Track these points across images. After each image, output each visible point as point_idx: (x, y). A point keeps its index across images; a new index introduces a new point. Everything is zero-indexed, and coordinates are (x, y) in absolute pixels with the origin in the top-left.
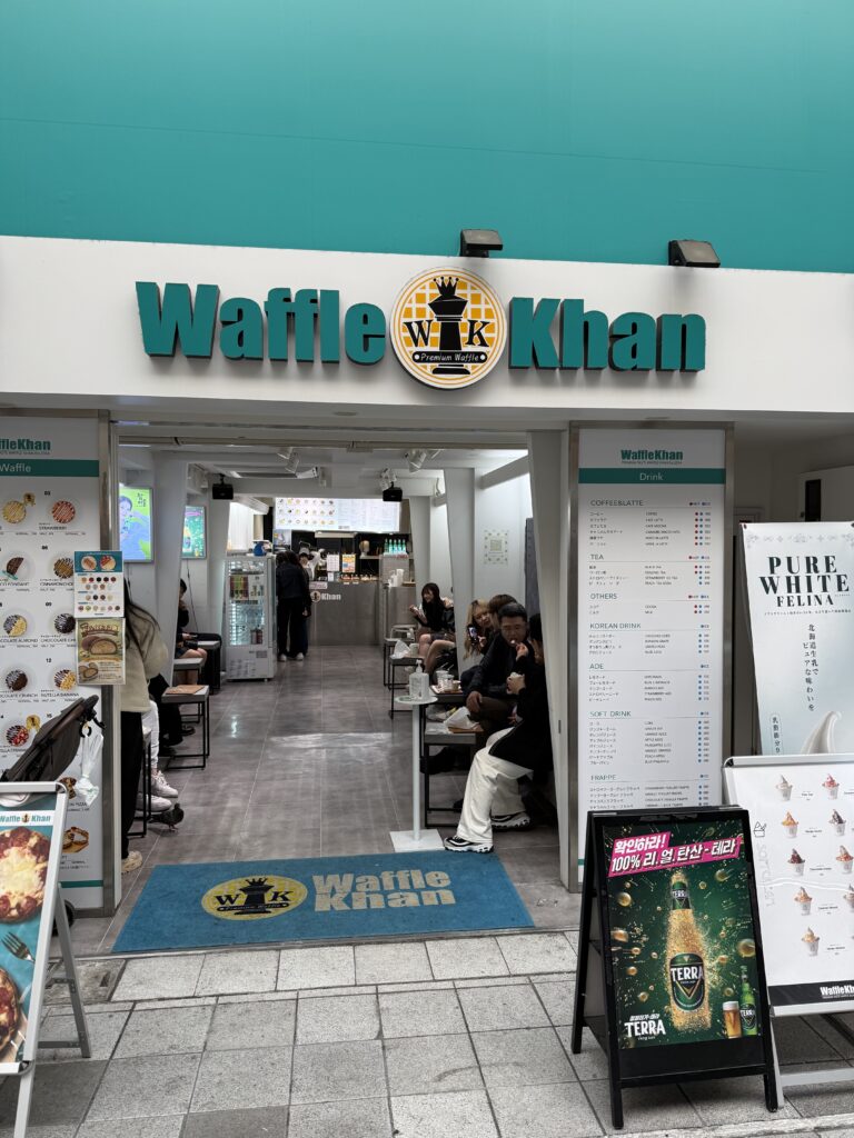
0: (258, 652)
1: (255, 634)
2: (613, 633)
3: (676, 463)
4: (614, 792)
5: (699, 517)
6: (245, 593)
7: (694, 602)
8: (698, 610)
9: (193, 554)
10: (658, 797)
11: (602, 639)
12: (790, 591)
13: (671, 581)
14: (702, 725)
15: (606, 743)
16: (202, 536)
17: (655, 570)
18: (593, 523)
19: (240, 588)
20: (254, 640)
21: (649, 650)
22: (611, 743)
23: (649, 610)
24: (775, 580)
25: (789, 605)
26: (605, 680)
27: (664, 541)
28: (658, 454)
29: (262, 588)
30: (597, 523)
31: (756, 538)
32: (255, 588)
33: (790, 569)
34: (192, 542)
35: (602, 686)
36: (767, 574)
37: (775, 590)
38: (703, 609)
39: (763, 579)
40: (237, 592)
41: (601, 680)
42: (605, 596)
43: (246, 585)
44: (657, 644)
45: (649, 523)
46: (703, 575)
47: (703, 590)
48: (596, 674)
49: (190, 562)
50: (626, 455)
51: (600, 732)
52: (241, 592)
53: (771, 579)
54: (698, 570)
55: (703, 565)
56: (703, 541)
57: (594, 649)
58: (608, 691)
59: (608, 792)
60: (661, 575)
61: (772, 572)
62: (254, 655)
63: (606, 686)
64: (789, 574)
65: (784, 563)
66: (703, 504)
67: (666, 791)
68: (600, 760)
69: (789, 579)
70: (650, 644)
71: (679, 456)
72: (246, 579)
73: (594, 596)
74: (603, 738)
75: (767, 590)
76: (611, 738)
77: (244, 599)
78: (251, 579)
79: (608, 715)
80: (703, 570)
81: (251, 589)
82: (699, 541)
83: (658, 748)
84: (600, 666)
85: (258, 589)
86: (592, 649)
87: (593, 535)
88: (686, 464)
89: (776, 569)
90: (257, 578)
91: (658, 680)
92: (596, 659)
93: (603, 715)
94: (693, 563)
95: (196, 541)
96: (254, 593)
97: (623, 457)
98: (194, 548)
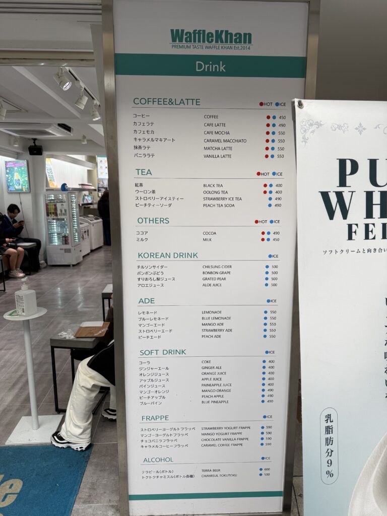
0: (65, 250)
1: (64, 239)
2: (164, 264)
3: (244, 48)
4: (167, 432)
5: (271, 121)
6: (56, 214)
7: (261, 227)
8: (266, 236)
9: (22, 190)
10: (216, 437)
11: (152, 270)
12: (369, 214)
13: (234, 202)
14: (267, 364)
15: (157, 383)
16: (27, 179)
17: (216, 189)
18: (137, 128)
19: (53, 211)
20: (64, 242)
21: (207, 282)
22: (162, 383)
23: (208, 237)
24: (346, 197)
25: (367, 237)
26: (157, 316)
27: (227, 152)
28: (219, 35)
29: (65, 211)
30: (141, 128)
31: (319, 124)
32: (61, 211)
33: (373, 180)
34: (21, 183)
35: (153, 322)
36: (332, 186)
37: (345, 214)
38: (272, 236)
39: (325, 195)
40: (51, 213)
41: (152, 316)
42: (155, 221)
43: (56, 209)
44: (217, 276)
45: (209, 129)
46: (274, 195)
47: (274, 213)
48: (145, 309)
49: (21, 195)
50: (177, 36)
51: (150, 371)
52: (53, 213)
53: (339, 195)
54: (268, 189)
55: (274, 183)
56: (275, 153)
57: (144, 281)
58: (160, 328)
59: (160, 432)
60: (221, 195)
61: (343, 183)
62: (63, 251)
63: (158, 322)
64: (371, 188)
65: (364, 169)
66: (277, 104)
67: (224, 431)
68: (151, 400)
69: (369, 195)
70: (209, 276)
71: (246, 38)
72: (55, 205)
73: (141, 220)
74: (154, 378)
75: (331, 214)
76: (163, 377)
77: (55, 217)
78: (59, 206)
79: (160, 353)
80: (274, 189)
81: (59, 212)
82: (270, 153)
83: (216, 388)
84: (151, 301)
85: (63, 212)
86: (141, 282)
87: (138, 143)
88: (257, 49)
89: (349, 179)
90: (62, 205)
91: (216, 315)
92: (146, 293)
93: (154, 354)
94: (262, 180)
95: (23, 182)
96: (61, 214)
97: (174, 40)
98: (22, 185)
